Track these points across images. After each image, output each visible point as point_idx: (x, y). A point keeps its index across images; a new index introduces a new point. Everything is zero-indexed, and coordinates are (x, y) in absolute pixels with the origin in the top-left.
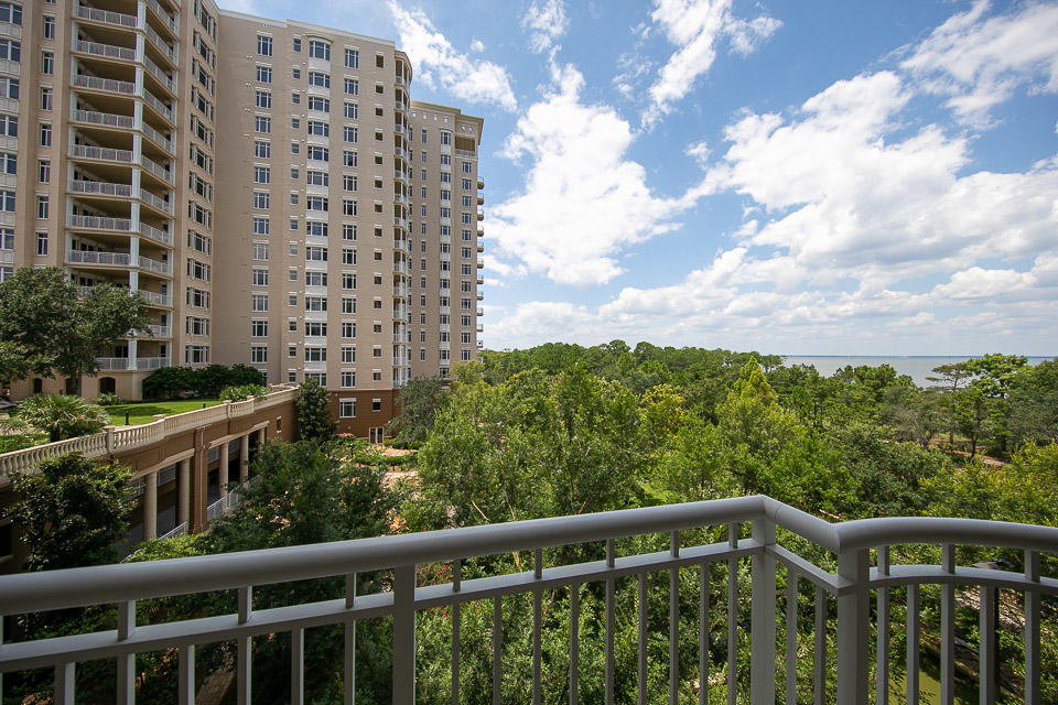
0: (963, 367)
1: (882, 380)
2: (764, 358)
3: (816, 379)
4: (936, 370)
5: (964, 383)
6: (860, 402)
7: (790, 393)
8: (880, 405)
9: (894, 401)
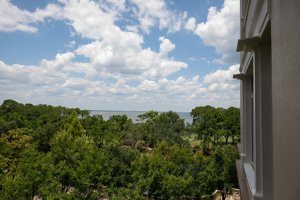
0: (144, 115)
1: (123, 121)
2: (82, 111)
3: (102, 122)
4: (138, 117)
5: (145, 121)
6: (116, 131)
7: (91, 129)
8: (122, 132)
9: (126, 130)
